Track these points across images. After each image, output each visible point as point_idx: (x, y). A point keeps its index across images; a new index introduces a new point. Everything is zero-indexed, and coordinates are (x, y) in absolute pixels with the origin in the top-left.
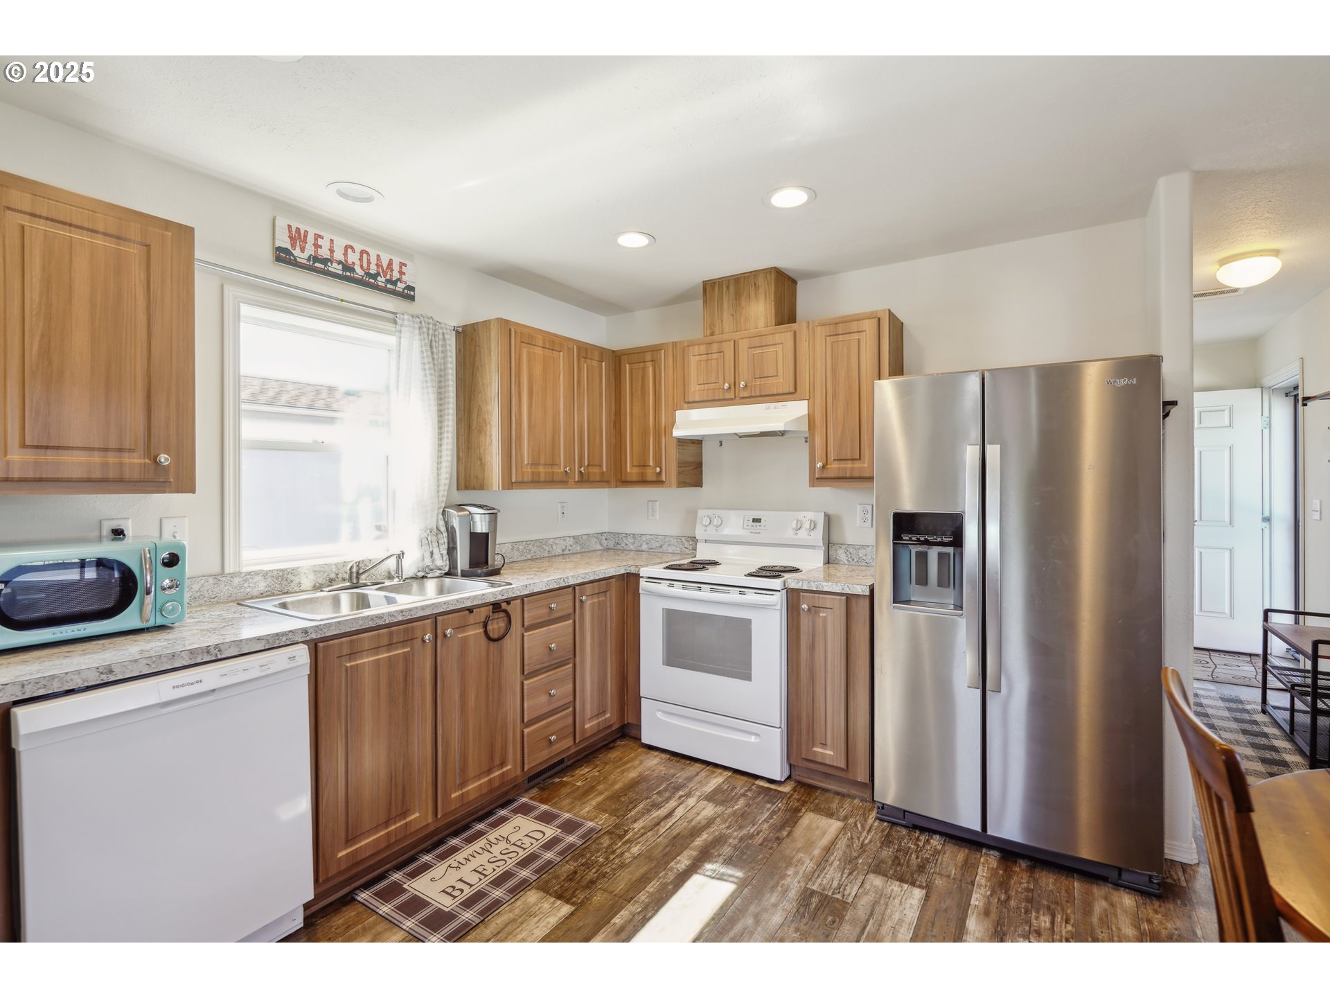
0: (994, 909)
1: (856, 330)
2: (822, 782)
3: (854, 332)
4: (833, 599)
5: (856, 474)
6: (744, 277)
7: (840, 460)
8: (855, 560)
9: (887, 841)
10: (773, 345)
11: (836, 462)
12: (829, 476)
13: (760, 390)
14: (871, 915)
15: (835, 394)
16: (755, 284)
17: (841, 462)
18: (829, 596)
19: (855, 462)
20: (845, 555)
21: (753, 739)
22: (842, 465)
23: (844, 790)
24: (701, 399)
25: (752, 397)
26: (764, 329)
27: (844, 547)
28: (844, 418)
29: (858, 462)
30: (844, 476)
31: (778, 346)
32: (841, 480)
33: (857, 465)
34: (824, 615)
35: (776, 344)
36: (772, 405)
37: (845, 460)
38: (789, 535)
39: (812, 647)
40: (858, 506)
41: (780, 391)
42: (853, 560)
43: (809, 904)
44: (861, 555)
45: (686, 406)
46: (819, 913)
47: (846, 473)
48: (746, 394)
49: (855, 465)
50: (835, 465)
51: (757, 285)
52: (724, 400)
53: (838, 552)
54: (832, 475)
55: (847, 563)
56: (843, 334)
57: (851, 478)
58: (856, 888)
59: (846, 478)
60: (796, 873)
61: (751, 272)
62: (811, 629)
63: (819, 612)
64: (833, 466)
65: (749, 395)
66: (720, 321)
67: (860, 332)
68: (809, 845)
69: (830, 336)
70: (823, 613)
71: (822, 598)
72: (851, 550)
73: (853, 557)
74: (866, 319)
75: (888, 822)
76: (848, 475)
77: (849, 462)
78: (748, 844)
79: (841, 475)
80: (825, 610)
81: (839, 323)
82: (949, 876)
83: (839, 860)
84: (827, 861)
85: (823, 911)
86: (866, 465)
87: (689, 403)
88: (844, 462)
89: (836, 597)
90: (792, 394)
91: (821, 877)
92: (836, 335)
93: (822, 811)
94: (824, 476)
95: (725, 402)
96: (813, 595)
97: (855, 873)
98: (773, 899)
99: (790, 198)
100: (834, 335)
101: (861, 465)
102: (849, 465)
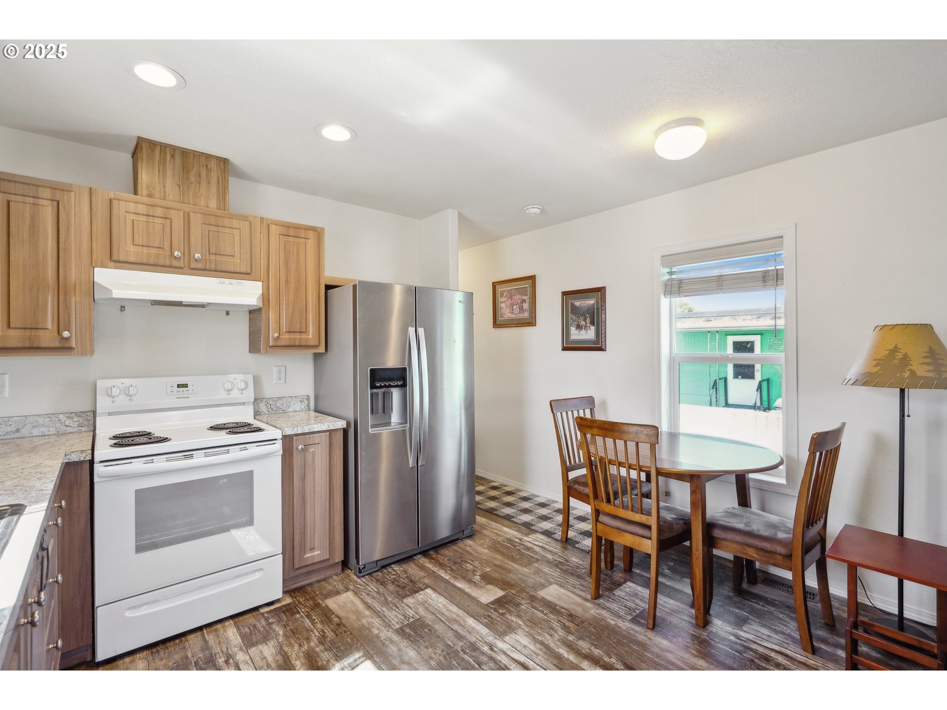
0: (455, 575)
1: (304, 237)
2: (306, 580)
3: (302, 238)
4: (321, 436)
5: (303, 343)
6: (194, 154)
7: (290, 332)
8: (274, 409)
9: (383, 583)
10: (230, 228)
11: (287, 334)
12: (282, 344)
13: (216, 265)
14: (434, 614)
15: (287, 281)
16: (207, 166)
17: (291, 334)
18: (317, 435)
19: (302, 334)
20: (266, 407)
21: (258, 575)
22: (292, 336)
23: (322, 577)
24: (138, 261)
25: (205, 270)
26: (216, 210)
27: (265, 400)
28: (294, 300)
29: (305, 334)
30: (295, 344)
31: (234, 230)
32: (290, 348)
33: (303, 336)
34: (313, 450)
35: (233, 228)
36: (227, 281)
37: (294, 332)
38: (222, 396)
39: (303, 478)
40: (275, 368)
41: (238, 270)
42: (272, 410)
43: (410, 635)
44: (279, 405)
45: (113, 264)
46: (419, 632)
47: (296, 343)
48: (199, 266)
49: (302, 337)
50: (286, 336)
51: (209, 167)
52: (170, 267)
53: (260, 405)
54: (285, 344)
55: (267, 412)
56: (293, 236)
57: (299, 346)
58: (411, 611)
59: (296, 346)
60: (378, 629)
61: (203, 153)
62: (303, 463)
63: (309, 448)
64: (285, 337)
65: (204, 267)
66: (162, 187)
67: (307, 239)
68: (357, 612)
69: (283, 235)
70: (312, 448)
71: (313, 437)
72: (271, 402)
73: (272, 407)
74: (311, 230)
75: (367, 575)
76: (297, 344)
77: (298, 334)
78: (329, 642)
79: (292, 344)
80: (313, 445)
81: (291, 227)
82: (425, 576)
83: (383, 607)
84: (379, 612)
85: (419, 630)
86: (311, 337)
87: (115, 261)
88: (293, 334)
89: (322, 434)
90: (246, 275)
91: (391, 620)
92: (288, 236)
93: (330, 595)
94: (278, 344)
95: (170, 269)
96: (305, 436)
97: (398, 605)
98: (395, 649)
99: (336, 133)
100: (286, 235)
101: (307, 337)
102: (297, 336)
